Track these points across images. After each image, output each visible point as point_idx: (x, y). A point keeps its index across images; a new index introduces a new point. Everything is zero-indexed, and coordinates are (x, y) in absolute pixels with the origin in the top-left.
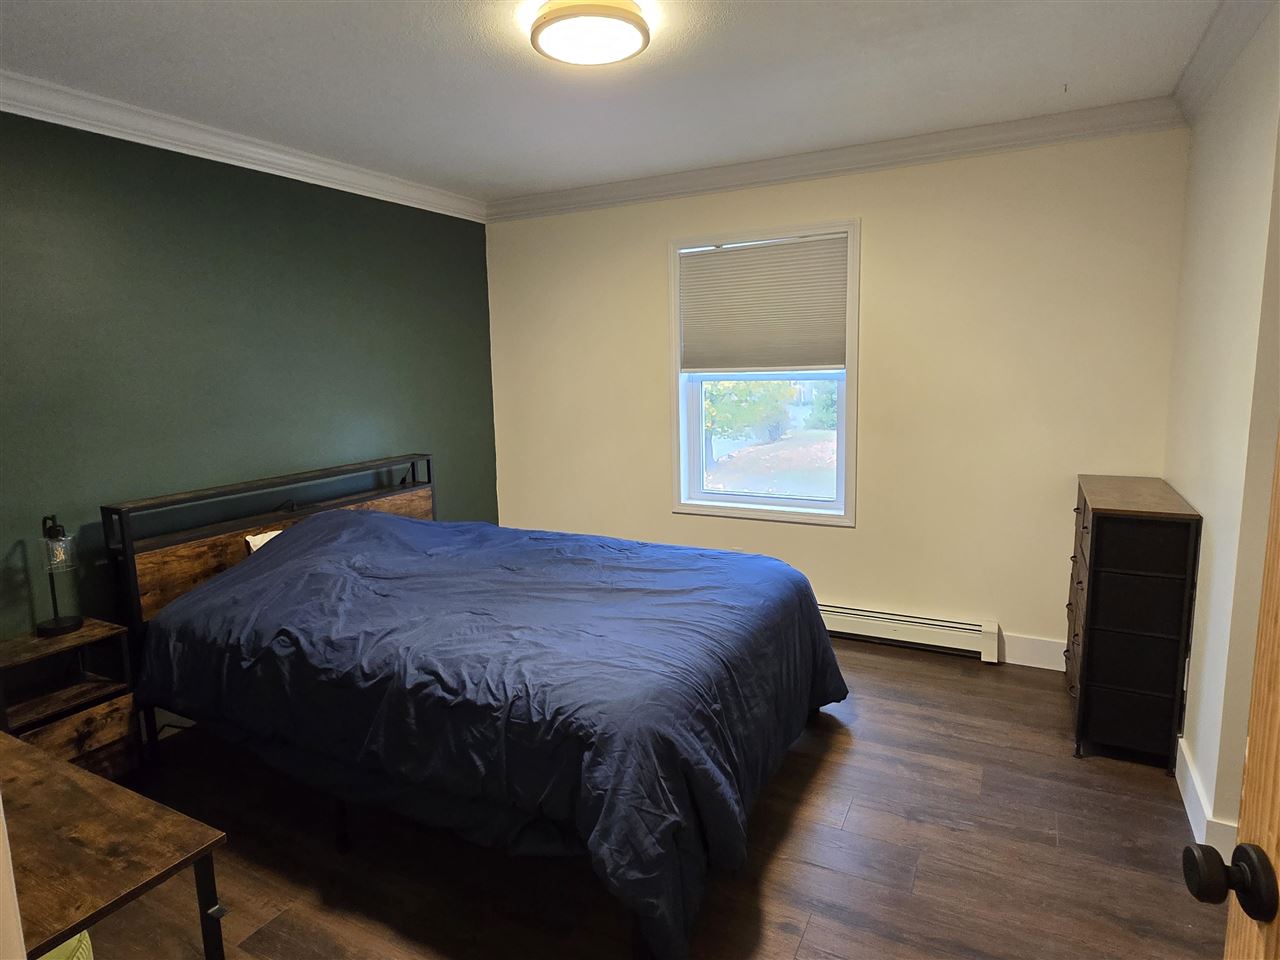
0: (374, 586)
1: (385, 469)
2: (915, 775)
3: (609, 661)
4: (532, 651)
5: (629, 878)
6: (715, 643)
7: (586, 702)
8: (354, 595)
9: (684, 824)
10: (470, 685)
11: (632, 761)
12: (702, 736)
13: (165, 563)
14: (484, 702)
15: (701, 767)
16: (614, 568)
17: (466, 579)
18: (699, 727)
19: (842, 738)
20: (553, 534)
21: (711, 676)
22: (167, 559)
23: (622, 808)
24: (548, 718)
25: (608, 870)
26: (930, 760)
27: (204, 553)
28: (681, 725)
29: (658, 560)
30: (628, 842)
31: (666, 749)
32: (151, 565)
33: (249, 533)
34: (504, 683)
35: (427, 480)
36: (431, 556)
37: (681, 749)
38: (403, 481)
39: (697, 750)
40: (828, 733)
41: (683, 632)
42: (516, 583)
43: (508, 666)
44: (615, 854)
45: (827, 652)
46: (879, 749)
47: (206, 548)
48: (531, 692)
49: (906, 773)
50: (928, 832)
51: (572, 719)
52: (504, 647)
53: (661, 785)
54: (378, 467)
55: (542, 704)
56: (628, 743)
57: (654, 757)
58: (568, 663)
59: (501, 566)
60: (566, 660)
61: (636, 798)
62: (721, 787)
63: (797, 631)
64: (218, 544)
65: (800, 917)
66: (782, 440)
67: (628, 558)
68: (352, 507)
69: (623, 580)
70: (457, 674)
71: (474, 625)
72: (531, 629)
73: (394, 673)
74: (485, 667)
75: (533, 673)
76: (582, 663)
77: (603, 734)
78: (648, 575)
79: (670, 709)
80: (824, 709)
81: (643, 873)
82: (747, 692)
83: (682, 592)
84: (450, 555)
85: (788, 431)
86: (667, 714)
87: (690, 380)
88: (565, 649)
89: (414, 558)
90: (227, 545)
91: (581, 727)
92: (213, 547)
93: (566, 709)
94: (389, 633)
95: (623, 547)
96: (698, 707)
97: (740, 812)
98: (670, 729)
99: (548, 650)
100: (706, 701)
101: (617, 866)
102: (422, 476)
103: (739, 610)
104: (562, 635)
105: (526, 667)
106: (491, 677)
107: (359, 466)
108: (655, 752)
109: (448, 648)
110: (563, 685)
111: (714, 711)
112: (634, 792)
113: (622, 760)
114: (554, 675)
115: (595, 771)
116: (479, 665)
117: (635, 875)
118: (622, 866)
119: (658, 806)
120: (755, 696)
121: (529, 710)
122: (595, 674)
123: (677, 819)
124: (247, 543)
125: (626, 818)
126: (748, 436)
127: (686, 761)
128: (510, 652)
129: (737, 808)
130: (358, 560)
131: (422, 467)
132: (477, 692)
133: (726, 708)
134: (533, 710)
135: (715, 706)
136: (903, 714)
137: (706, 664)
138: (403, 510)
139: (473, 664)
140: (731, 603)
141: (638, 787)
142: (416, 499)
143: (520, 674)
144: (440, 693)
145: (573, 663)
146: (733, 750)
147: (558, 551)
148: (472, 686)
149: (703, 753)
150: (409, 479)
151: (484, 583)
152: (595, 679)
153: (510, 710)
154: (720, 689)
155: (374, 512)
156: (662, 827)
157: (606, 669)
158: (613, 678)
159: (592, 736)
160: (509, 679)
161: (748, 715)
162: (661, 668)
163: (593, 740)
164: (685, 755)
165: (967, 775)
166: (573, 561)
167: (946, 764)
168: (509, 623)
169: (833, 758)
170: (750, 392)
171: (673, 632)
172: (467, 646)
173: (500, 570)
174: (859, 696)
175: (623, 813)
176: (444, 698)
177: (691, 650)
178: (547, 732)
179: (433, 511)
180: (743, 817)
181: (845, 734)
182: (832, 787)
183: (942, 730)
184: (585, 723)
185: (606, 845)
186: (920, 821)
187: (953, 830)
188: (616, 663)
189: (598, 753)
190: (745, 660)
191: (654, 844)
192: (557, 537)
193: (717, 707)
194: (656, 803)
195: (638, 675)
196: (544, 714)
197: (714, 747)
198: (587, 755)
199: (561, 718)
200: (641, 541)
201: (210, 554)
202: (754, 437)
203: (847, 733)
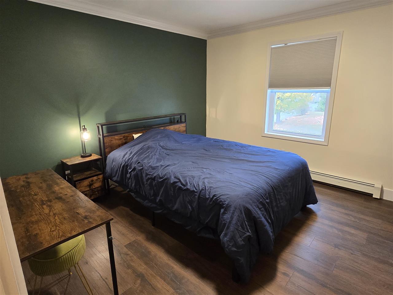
0: (165, 151)
1: (173, 117)
2: (340, 233)
3: (232, 182)
4: (208, 176)
5: (232, 250)
6: (269, 180)
7: (224, 194)
8: (160, 154)
9: (252, 236)
10: (189, 184)
11: (236, 214)
12: (261, 210)
13: (112, 140)
14: (192, 190)
15: (259, 219)
16: (239, 152)
17: (193, 152)
18: (260, 206)
19: (314, 217)
20: (221, 140)
21: (266, 190)
22: (112, 139)
23: (232, 228)
24: (211, 197)
25: (226, 246)
26: (347, 229)
27: (122, 138)
28: (254, 205)
29: (254, 151)
30: (233, 238)
31: (248, 212)
32: (108, 141)
33: (134, 134)
34: (199, 185)
35: (184, 121)
36: (183, 144)
37: (253, 213)
38: (178, 121)
39: (259, 214)
40: (309, 214)
41: (259, 175)
42: (207, 155)
43: (201, 180)
44: (228, 242)
45: (311, 187)
46: (327, 222)
47: (122, 137)
48: (206, 188)
49: (336, 232)
50: (342, 253)
51: (218, 198)
52: (201, 174)
53: (245, 222)
54: (171, 116)
55: (210, 193)
56: (236, 208)
57: (244, 214)
58: (219, 181)
59: (204, 149)
60: (219, 180)
61: (237, 226)
62: (266, 227)
63: (300, 179)
64: (125, 136)
65: (290, 272)
66: (306, 115)
67: (244, 150)
68: (162, 128)
69: (242, 157)
70: (185, 180)
71: (192, 166)
72: (209, 169)
73: (168, 178)
74: (194, 179)
75: (208, 183)
76: (223, 181)
77: (227, 204)
78: (250, 156)
79: (251, 199)
80: (308, 206)
81: (237, 249)
82: (280, 197)
83: (260, 162)
84: (188, 144)
85: (308, 112)
86: (250, 201)
87: (272, 92)
88: (219, 176)
89: (178, 144)
90: (128, 137)
91: (221, 201)
92: (124, 137)
93: (217, 195)
94: (168, 166)
95: (243, 146)
96: (261, 200)
97: (272, 235)
98: (250, 206)
99: (213, 176)
100: (264, 198)
101: (229, 245)
102: (183, 120)
103: (279, 170)
104: (219, 172)
105: (206, 180)
106: (195, 183)
107: (165, 116)
108: (244, 212)
109: (183, 172)
110: (216, 188)
111: (267, 202)
112: (236, 224)
113: (233, 213)
114: (214, 184)
115: (224, 215)
116: (192, 178)
117: (234, 249)
118: (230, 246)
119: (244, 229)
120: (282, 199)
121: (206, 194)
122: (227, 185)
123: (250, 234)
124: (133, 136)
125: (233, 232)
126: (293, 113)
127: (254, 217)
128: (202, 175)
129: (271, 234)
130: (162, 144)
131: (183, 117)
132: (191, 186)
133: (271, 202)
134: (207, 194)
135: (267, 200)
136: (338, 211)
137: (265, 186)
138: (177, 130)
139: (190, 178)
140: (277, 167)
141: (238, 223)
142: (181, 127)
143: (204, 183)
144: (181, 185)
145: (221, 181)
146: (272, 215)
147: (222, 146)
148: (190, 185)
149: (261, 215)
150: (179, 121)
151: (197, 154)
152: (227, 187)
153: (200, 193)
154: (270, 195)
155: (168, 130)
156: (244, 236)
157: (231, 184)
158: (233, 187)
159: (224, 204)
160: (200, 184)
161: (279, 205)
162: (249, 186)
163: (224, 206)
164: (255, 215)
165: (361, 236)
166: (226, 149)
167: (353, 231)
168: (203, 167)
169: (310, 222)
170: (295, 98)
171: (255, 175)
172: (189, 172)
173: (203, 150)
174: (322, 203)
175: (232, 230)
176: (181, 187)
177: (261, 181)
178: (210, 201)
179: (186, 131)
180: (274, 237)
181: (315, 216)
182: (308, 232)
183: (353, 219)
184: (222, 200)
185: (226, 238)
186: (340, 249)
187: (352, 254)
188: (235, 183)
189: (225, 210)
190: (280, 187)
191: (241, 241)
192: (222, 141)
193: (268, 201)
194: (243, 229)
195: (242, 187)
196: (210, 196)
197: (265, 214)
198: (222, 210)
199: (215, 198)
200: (249, 144)
201: (124, 139)
202: (296, 113)
203: (316, 215)
